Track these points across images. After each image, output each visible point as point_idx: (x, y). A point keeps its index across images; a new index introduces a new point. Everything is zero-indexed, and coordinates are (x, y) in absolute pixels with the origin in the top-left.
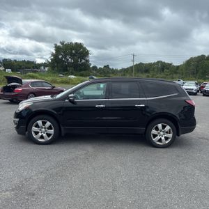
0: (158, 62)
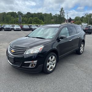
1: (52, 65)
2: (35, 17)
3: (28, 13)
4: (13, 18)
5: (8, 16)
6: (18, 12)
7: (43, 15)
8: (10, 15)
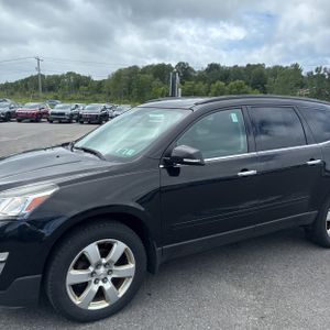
0: (69, 74)
1: (108, 286)
2: (235, 80)
3: (213, 67)
4: (160, 83)
5: (143, 77)
6: (179, 64)
7: (266, 73)
8: (151, 76)
